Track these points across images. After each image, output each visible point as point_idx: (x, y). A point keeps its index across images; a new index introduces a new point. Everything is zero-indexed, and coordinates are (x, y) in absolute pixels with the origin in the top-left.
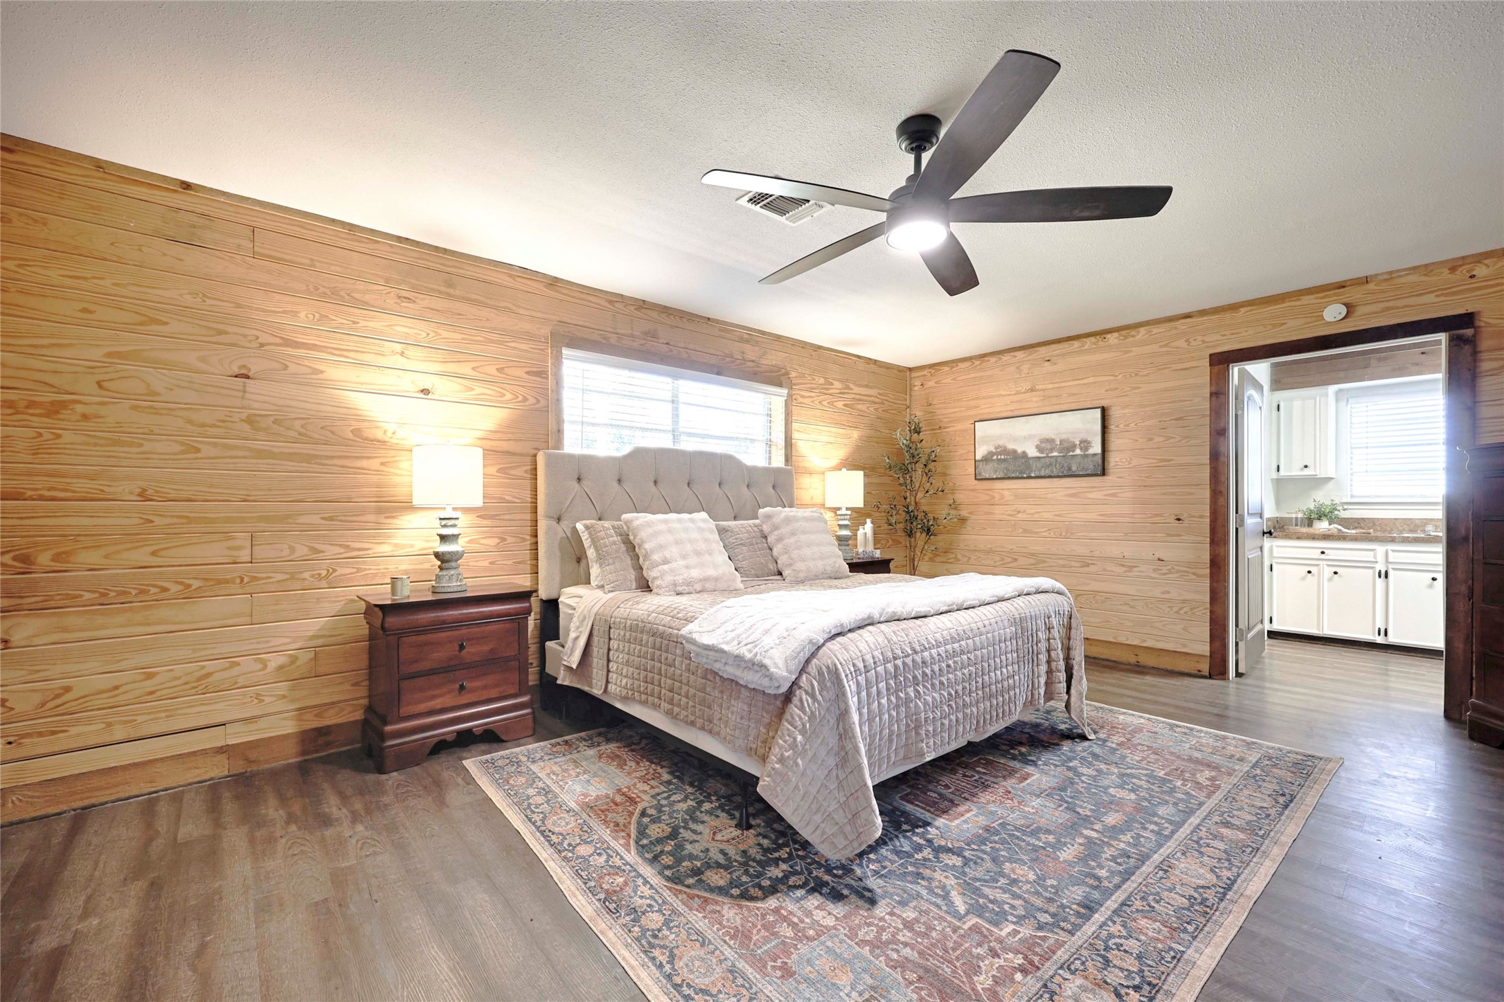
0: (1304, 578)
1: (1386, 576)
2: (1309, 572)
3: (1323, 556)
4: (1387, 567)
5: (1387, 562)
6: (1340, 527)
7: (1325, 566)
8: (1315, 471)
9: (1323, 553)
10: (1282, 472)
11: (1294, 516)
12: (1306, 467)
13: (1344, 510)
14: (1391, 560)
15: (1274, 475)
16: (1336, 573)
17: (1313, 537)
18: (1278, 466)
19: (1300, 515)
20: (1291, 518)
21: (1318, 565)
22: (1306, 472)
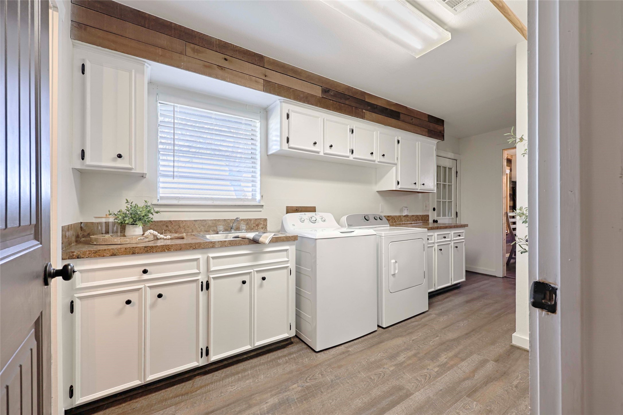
0: (121, 312)
1: (208, 287)
2: (128, 302)
3: (146, 276)
4: (208, 277)
5: (208, 270)
6: (156, 233)
7: (148, 289)
8: (130, 163)
9: (145, 272)
10: (89, 160)
11: (104, 220)
12: (120, 156)
13: (157, 212)
14: (212, 269)
15: (78, 164)
16: (160, 296)
17: (133, 251)
18: (83, 151)
19: (111, 220)
20: (100, 223)
21: (138, 290)
22: (120, 164)
